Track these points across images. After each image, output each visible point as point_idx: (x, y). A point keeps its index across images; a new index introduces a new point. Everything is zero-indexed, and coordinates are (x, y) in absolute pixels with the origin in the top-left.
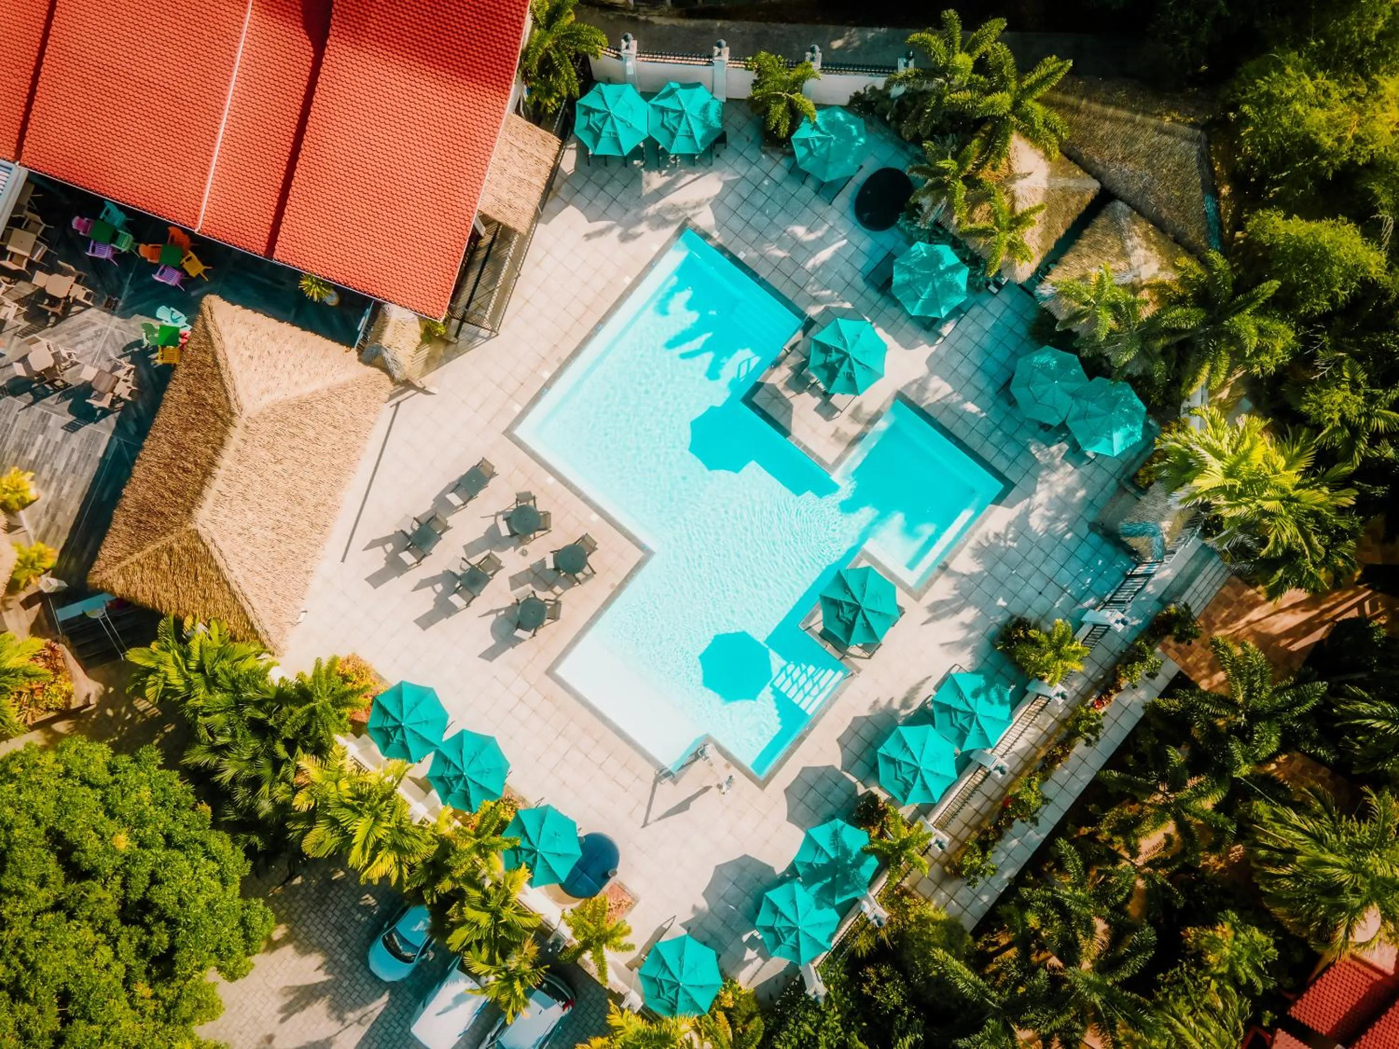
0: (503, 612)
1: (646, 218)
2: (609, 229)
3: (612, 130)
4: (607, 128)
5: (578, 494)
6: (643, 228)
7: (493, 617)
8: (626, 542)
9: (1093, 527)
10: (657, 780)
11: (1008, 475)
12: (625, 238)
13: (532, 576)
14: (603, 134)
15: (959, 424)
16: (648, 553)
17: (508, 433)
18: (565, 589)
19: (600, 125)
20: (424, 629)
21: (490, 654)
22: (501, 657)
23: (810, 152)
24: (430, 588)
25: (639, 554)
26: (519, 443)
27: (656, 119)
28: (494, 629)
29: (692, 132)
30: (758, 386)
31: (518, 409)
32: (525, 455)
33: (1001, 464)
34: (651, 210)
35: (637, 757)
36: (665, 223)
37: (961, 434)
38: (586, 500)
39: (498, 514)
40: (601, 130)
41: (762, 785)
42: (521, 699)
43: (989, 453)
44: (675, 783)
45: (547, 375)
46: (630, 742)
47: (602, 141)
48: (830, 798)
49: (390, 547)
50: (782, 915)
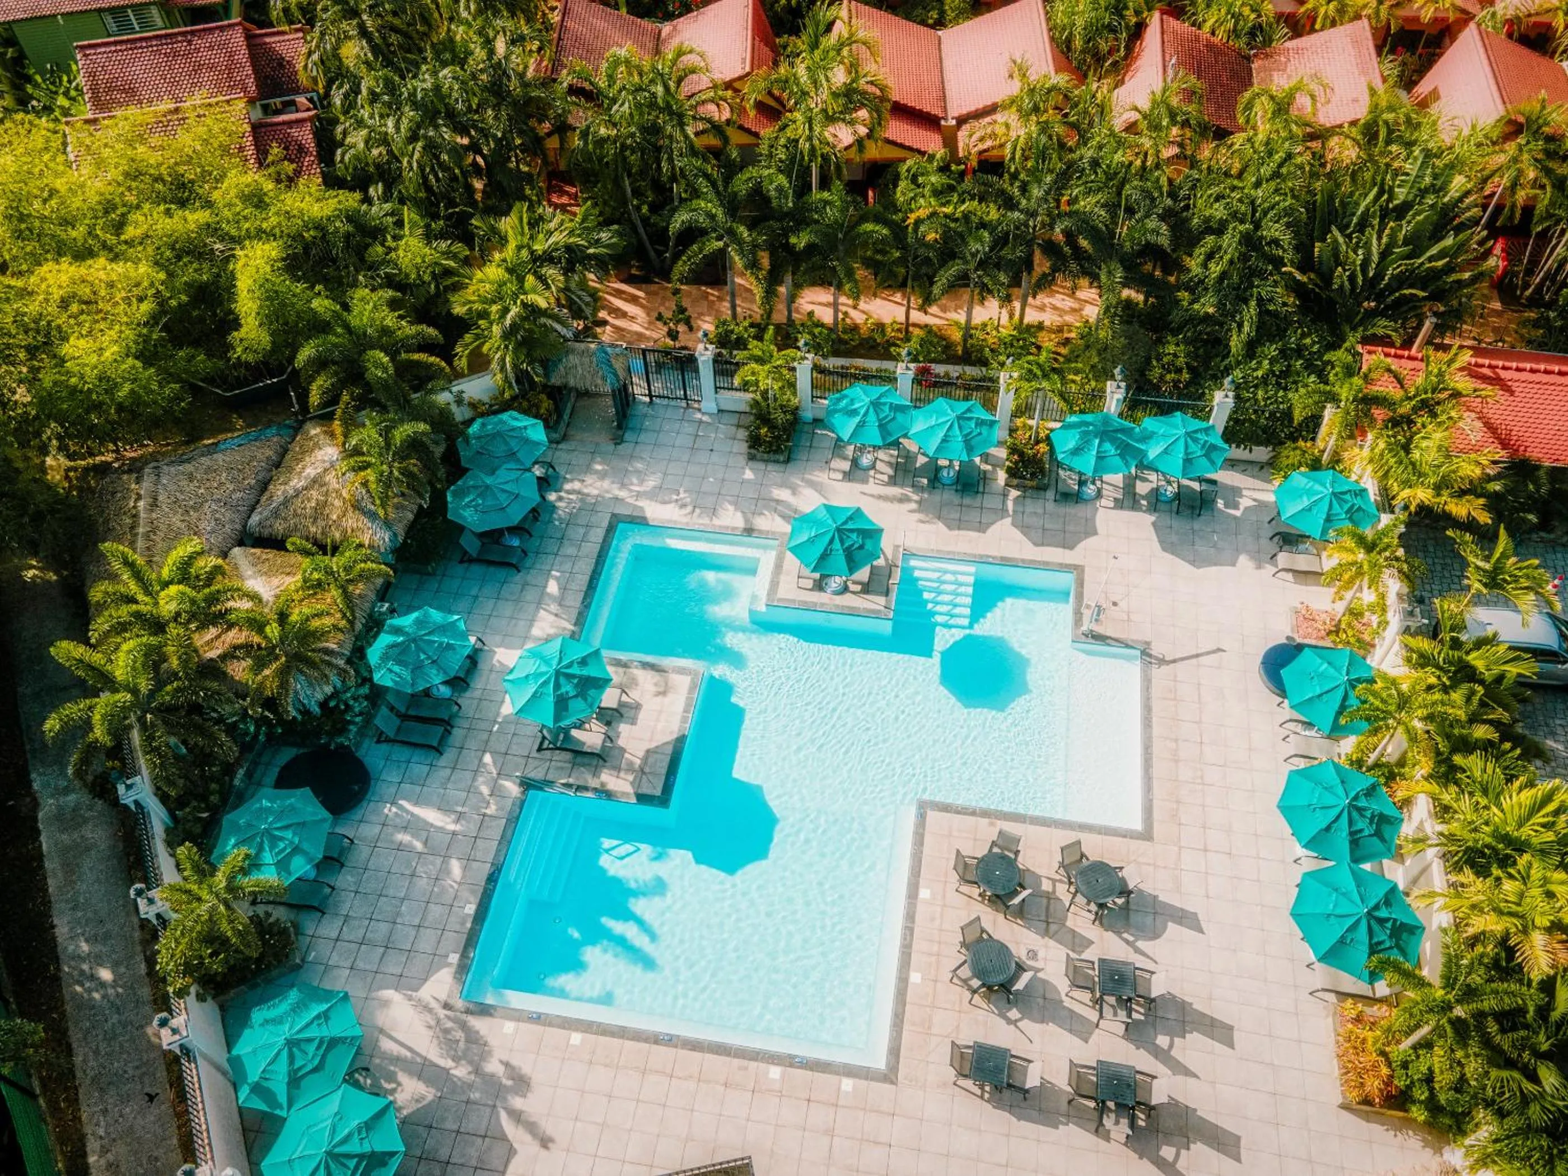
0: (1125, 935)
1: (477, 1071)
2: (517, 1116)
3: (356, 1138)
4: (354, 1147)
5: (909, 930)
6: (493, 1067)
7: (1140, 944)
8: (928, 839)
9: (618, 440)
10: (1162, 662)
11: (605, 524)
12: (522, 1083)
13: (1053, 928)
14: (366, 1148)
15: (574, 586)
16: (924, 808)
17: (889, 1076)
18: (1038, 877)
19: (352, 1163)
20: (1231, 1028)
21: (1188, 919)
22: (1178, 905)
23: (296, 850)
24: (1173, 1053)
25: (932, 816)
26: (895, 1052)
27: (312, 1086)
28: (1155, 935)
29: (318, 1017)
30: (642, 798)
31: (847, 1084)
32: (905, 1034)
33: (598, 535)
34: (461, 1072)
35: (1155, 692)
36: (473, 1038)
37: (583, 580)
38: (910, 916)
39: (1009, 1021)
40: (361, 1157)
41: (1078, 570)
42: (1206, 850)
43: (591, 548)
44: (1148, 643)
45: (775, 1072)
46: (1147, 708)
47: (379, 1148)
48: (1040, 511)
49: (1167, 1152)
50: (1187, 453)
